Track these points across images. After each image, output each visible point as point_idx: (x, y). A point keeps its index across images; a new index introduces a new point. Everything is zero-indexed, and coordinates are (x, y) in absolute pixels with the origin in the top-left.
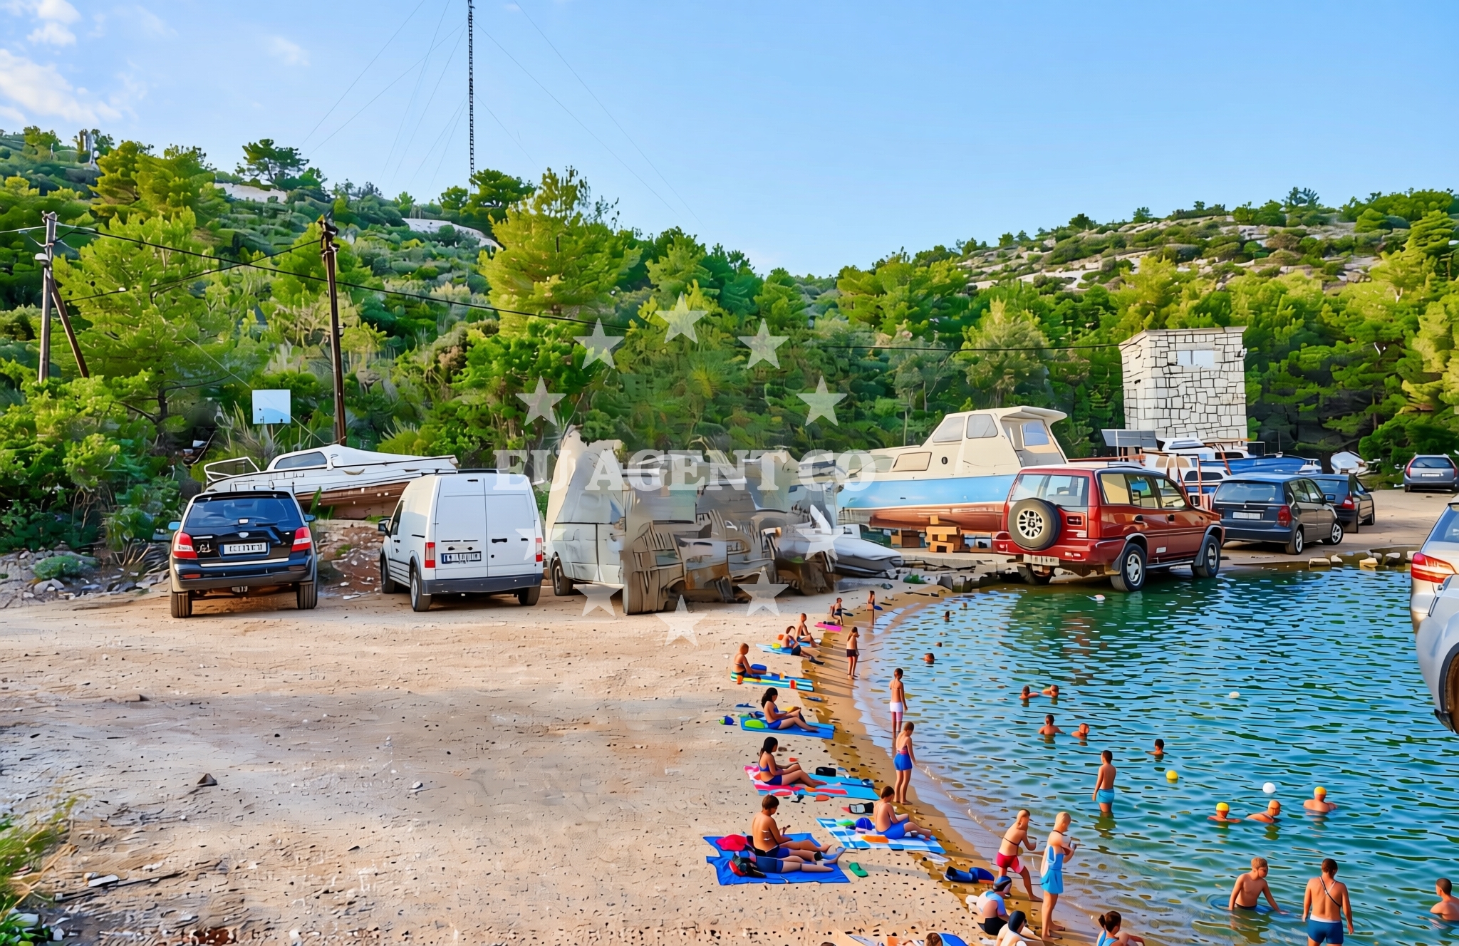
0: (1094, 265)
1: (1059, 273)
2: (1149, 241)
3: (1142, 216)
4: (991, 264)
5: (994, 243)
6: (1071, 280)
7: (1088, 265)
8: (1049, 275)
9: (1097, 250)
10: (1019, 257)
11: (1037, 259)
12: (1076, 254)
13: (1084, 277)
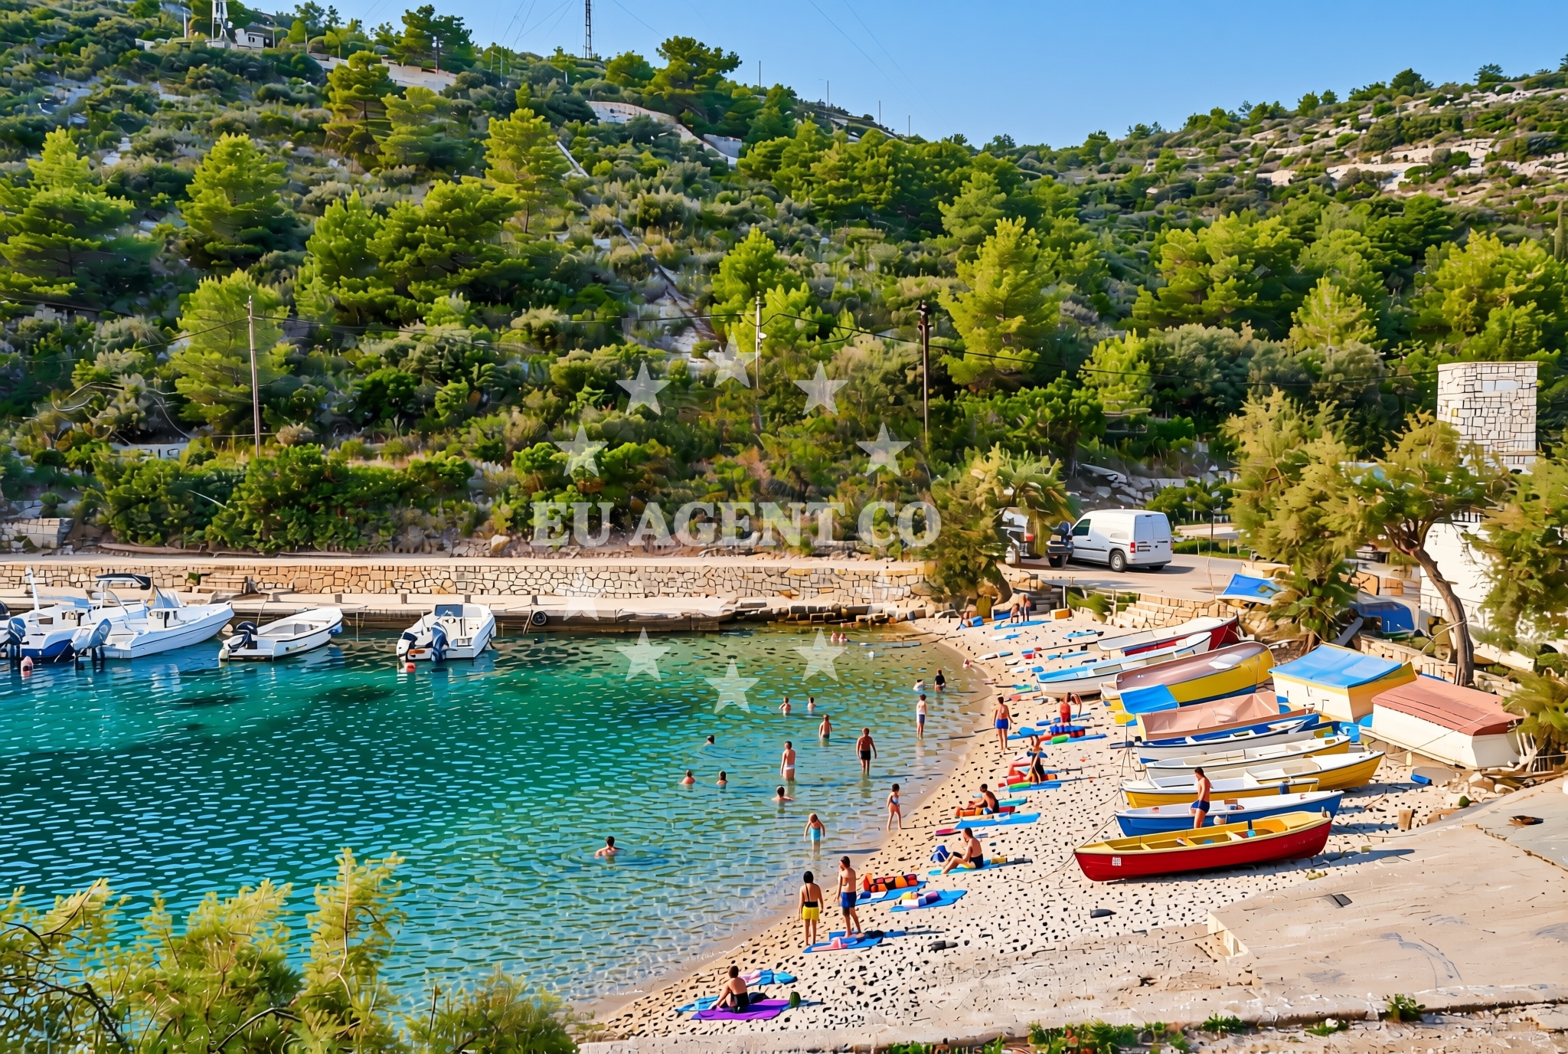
0: (1421, 154)
1: (1377, 167)
2: (1496, 121)
3: (1490, 79)
4: (1288, 143)
5: (1291, 106)
6: (1390, 176)
7: (1411, 155)
8: (1363, 168)
9: (1426, 131)
10: (1326, 135)
11: (1346, 141)
12: (1398, 136)
13: (1408, 174)
